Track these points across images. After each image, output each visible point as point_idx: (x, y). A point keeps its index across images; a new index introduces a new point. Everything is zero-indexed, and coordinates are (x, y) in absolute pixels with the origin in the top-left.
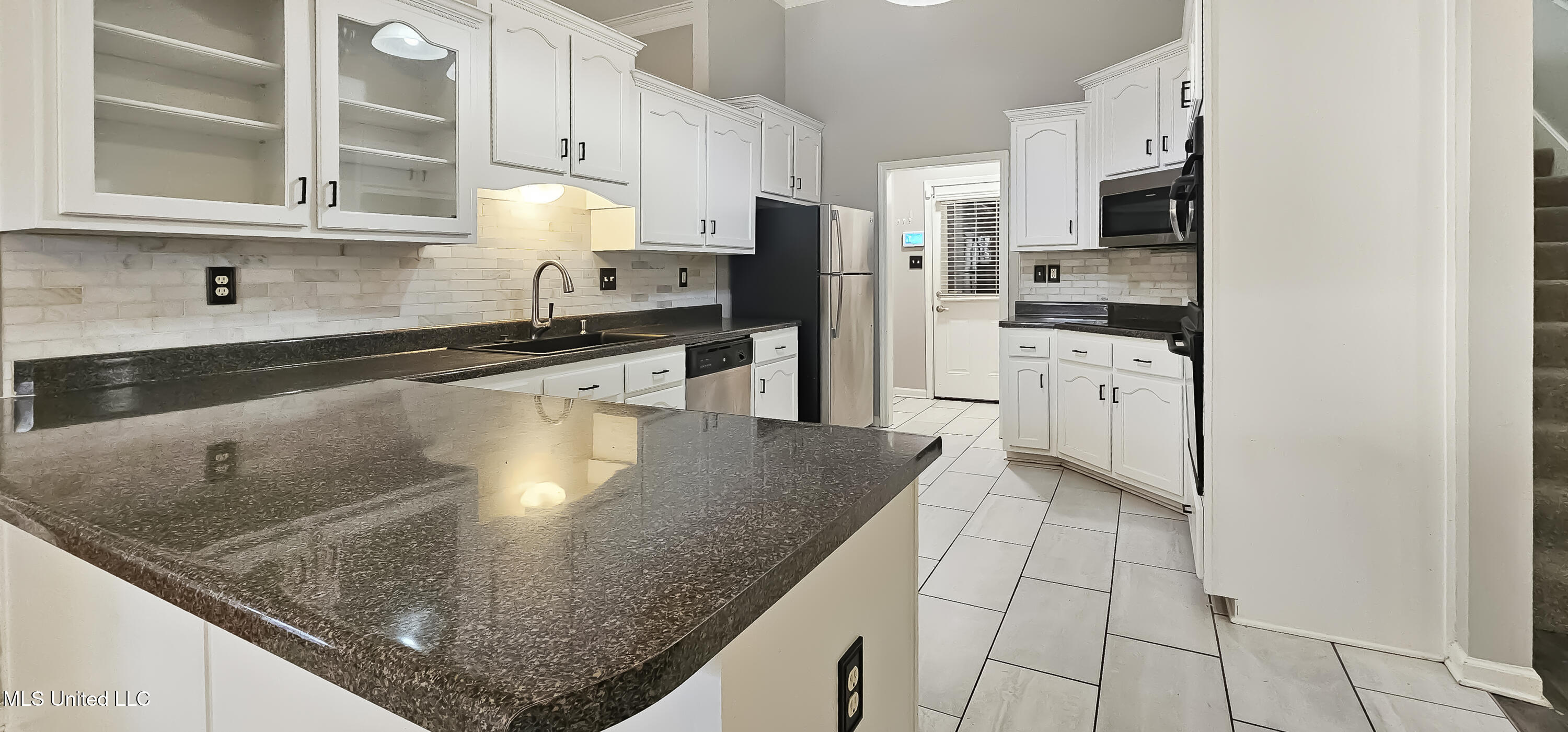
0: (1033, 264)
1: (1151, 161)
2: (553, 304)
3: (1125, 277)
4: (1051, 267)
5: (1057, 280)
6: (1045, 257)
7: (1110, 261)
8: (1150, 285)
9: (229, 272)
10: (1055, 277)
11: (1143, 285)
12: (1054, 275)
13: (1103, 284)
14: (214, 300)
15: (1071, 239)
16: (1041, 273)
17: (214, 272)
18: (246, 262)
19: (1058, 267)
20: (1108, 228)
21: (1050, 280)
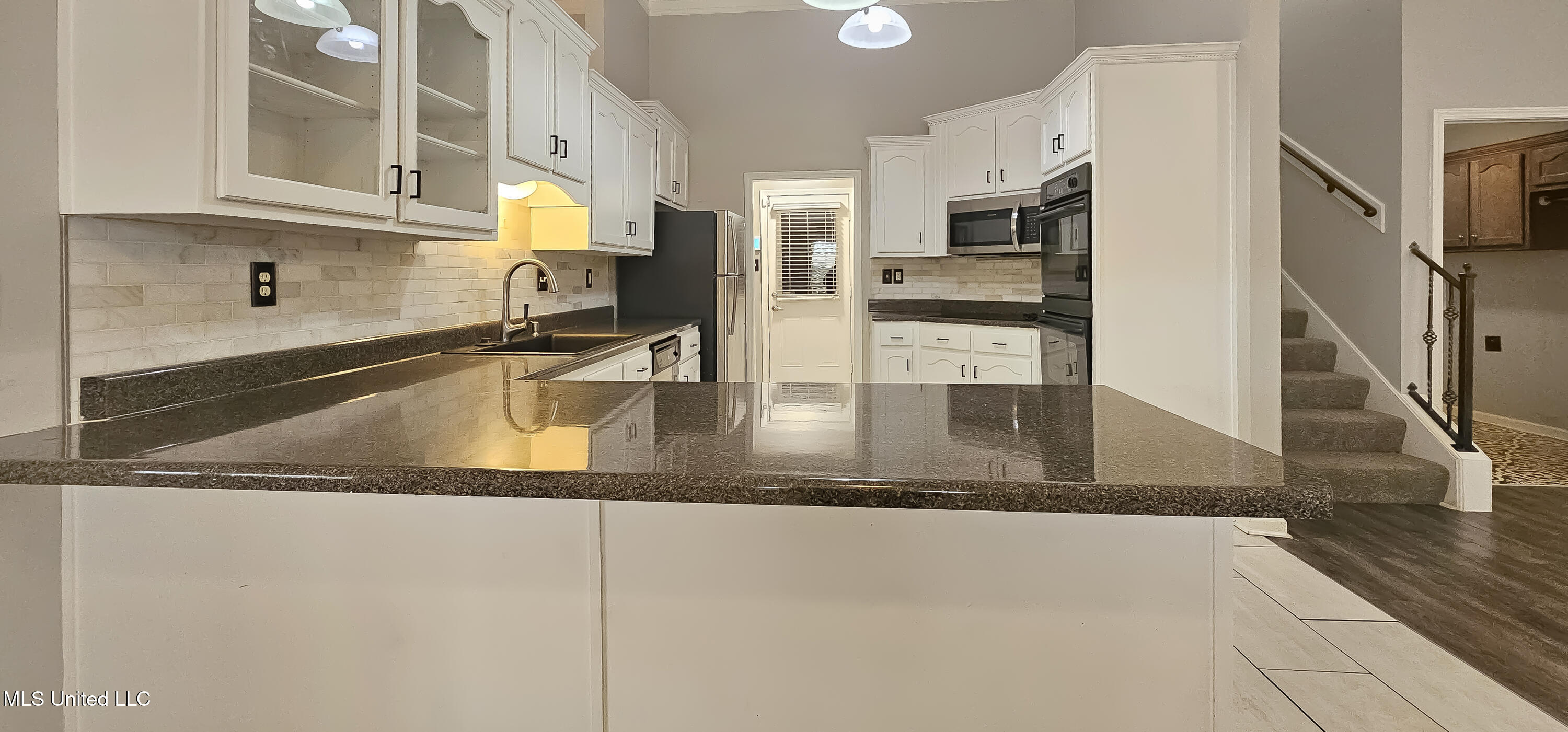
0: (882, 268)
1: (990, 188)
2: (528, 305)
3: (955, 279)
4: (896, 270)
5: (901, 282)
6: (891, 262)
7: (941, 266)
8: (977, 285)
9: (270, 268)
10: (900, 279)
11: (970, 285)
12: (898, 278)
13: (936, 285)
14: (259, 301)
15: (920, 248)
16: (889, 276)
17: (258, 268)
18: (283, 257)
19: (901, 270)
20: (953, 241)
21: (896, 282)
